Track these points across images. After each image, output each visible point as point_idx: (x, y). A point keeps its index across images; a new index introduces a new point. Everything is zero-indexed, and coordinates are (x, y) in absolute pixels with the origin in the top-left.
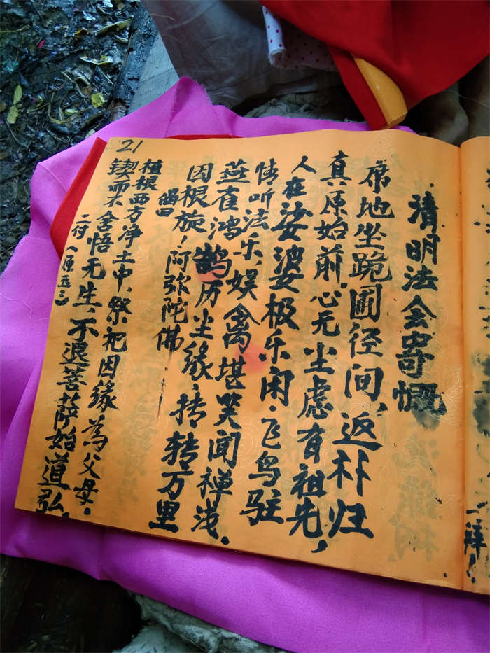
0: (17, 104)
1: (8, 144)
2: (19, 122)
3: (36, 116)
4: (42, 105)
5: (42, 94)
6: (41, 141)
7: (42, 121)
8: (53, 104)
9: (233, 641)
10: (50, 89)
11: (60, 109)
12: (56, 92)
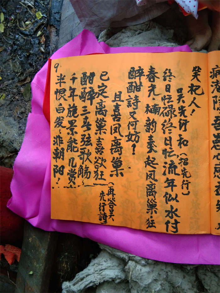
0: (3, 22)
1: (3, 43)
2: (6, 31)
3: (13, 27)
4: (14, 21)
5: (13, 15)
6: (17, 40)
7: (16, 30)
8: (19, 20)
9: (133, 258)
10: (16, 12)
11: (23, 22)
12: (19, 13)
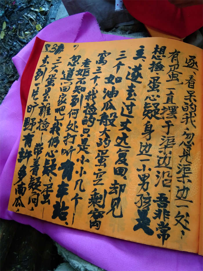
0: (4, 30)
2: (5, 38)
3: (12, 35)
4: (15, 30)
5: (15, 25)
6: (15, 46)
7: (15, 37)
8: (19, 30)
10: (18, 23)
11: (23, 32)
12: (21, 24)
